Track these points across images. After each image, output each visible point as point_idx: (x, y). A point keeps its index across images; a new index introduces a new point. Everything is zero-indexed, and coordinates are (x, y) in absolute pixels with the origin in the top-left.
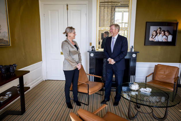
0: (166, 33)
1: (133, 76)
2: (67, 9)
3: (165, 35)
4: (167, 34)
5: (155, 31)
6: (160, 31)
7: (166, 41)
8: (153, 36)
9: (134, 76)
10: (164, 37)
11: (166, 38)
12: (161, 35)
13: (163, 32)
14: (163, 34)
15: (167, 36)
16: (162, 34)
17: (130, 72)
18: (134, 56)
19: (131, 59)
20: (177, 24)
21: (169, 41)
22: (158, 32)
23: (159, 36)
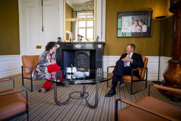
0: (140, 23)
2: (42, 5)
3: (138, 25)
4: (141, 24)
5: (127, 21)
6: (133, 21)
7: (140, 32)
8: (126, 26)
9: (101, 69)
10: (138, 27)
11: (140, 28)
12: (134, 25)
13: (136, 22)
14: (137, 24)
15: (141, 27)
16: (135, 24)
17: (97, 65)
18: (100, 46)
19: (97, 50)
20: (152, 12)
21: (143, 32)
22: (131, 23)
23: (131, 26)
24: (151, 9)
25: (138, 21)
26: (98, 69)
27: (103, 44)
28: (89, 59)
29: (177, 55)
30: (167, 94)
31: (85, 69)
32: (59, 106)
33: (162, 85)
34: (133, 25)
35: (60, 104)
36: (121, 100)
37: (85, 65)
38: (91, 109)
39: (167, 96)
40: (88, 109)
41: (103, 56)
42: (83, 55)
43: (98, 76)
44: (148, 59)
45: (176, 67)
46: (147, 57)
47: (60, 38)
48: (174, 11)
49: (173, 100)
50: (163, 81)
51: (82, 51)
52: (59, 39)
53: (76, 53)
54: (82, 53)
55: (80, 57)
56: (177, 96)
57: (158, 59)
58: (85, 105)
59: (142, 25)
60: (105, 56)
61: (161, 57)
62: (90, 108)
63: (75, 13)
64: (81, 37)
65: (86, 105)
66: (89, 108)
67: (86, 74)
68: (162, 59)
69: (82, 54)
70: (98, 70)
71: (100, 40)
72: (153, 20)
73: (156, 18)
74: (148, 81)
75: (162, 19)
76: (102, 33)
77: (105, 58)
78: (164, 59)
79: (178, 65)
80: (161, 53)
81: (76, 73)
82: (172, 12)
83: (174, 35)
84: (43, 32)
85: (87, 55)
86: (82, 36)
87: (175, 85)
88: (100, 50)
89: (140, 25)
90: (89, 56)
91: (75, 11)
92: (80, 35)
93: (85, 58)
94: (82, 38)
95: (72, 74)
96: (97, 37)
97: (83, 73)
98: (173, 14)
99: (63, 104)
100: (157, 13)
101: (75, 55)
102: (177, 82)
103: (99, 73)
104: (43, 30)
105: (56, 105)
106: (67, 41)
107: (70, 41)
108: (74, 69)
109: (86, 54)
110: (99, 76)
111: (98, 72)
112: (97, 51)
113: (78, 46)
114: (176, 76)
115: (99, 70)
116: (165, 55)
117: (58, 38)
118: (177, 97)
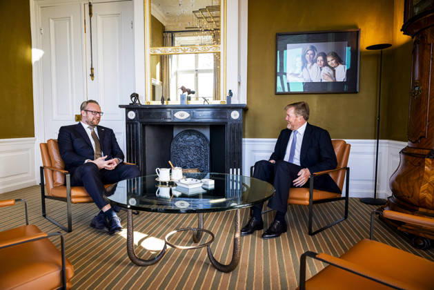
0: (329, 59)
1: (235, 170)
2: (91, 14)
3: (326, 64)
4: (333, 62)
6: (314, 54)
7: (331, 80)
8: (296, 68)
9: (239, 170)
10: (326, 70)
11: (331, 72)
12: (315, 64)
13: (320, 58)
14: (322, 62)
16: (318, 63)
17: (228, 160)
18: (235, 115)
19: (229, 123)
20: (357, 34)
21: (338, 80)
22: (308, 59)
23: (310, 67)
24: (356, 27)
25: (325, 56)
26: (231, 170)
27: (244, 110)
28: (208, 148)
29: (424, 137)
30: (402, 230)
31: (199, 170)
32: (140, 268)
33: (387, 208)
34: (313, 64)
35: (142, 263)
36: (317, 256)
37: (199, 160)
38: (223, 274)
39: (402, 237)
40: (215, 273)
41: (243, 139)
42: (194, 137)
43: (231, 188)
44: (350, 145)
45: (421, 165)
46: (347, 141)
47: (135, 96)
48: (415, 31)
49: (416, 246)
50: (391, 199)
51: (190, 127)
52: (133, 98)
53: (176, 132)
54: (190, 132)
55: (185, 141)
56: (428, 236)
57: (373, 145)
58: (206, 265)
59: (335, 65)
60: (246, 139)
61: (380, 141)
62: (219, 270)
63: (169, 35)
64: (190, 92)
65: (208, 264)
66: (216, 271)
67: (208, 185)
68: (384, 145)
69: (190, 135)
70: (231, 173)
71: (234, 101)
72: (361, 53)
73: (368, 48)
74: (352, 198)
75: (381, 52)
76: (239, 83)
77: (246, 143)
78: (387, 145)
79: (428, 161)
80: (381, 132)
81: (183, 181)
82: (408, 35)
83: (417, 89)
84: (93, 80)
85: (204, 136)
86: (192, 90)
87: (421, 210)
88: (235, 124)
89: (329, 63)
90: (209, 138)
91: (170, 32)
92: (187, 88)
93: (198, 144)
94: (191, 95)
95: (172, 184)
96: (228, 92)
97: (199, 181)
98: (413, 38)
99: (150, 263)
100: (370, 37)
101: (174, 136)
102: (427, 201)
103: (235, 179)
104: (92, 75)
105: (131, 265)
106: (153, 103)
107: (163, 102)
108: (177, 173)
109: (200, 135)
110: (235, 188)
111: (231, 178)
112: (229, 127)
113: (182, 116)
114: (424, 187)
115: (233, 173)
116: (390, 136)
117: (132, 96)
118: (426, 239)
